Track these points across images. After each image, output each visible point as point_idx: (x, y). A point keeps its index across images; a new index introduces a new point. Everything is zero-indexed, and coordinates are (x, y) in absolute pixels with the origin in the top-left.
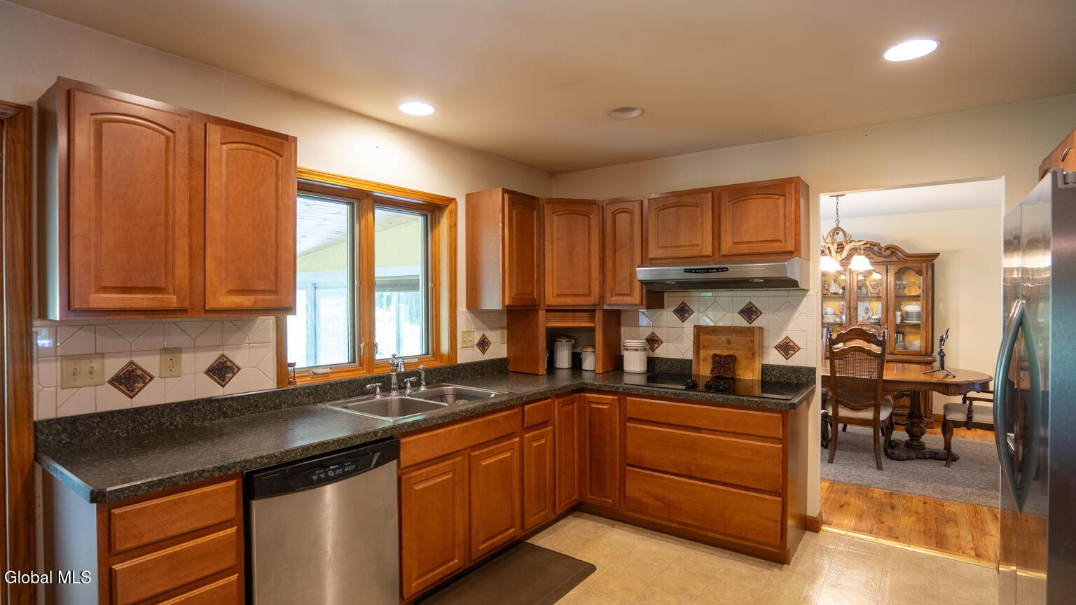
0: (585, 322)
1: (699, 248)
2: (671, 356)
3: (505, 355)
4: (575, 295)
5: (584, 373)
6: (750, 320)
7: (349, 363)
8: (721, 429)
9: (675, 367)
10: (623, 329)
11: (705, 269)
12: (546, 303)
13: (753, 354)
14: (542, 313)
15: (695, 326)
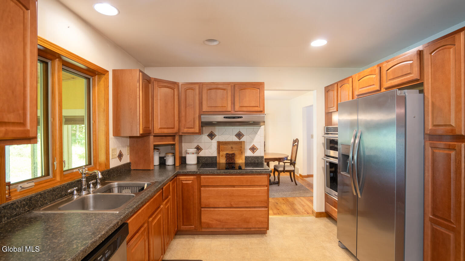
0: (170, 141)
1: (225, 108)
2: (206, 155)
3: (128, 161)
4: (168, 128)
5: (167, 166)
6: (240, 138)
7: (42, 177)
8: (245, 185)
9: (209, 160)
10: (183, 144)
11: (233, 117)
12: (155, 133)
13: (242, 152)
14: (152, 137)
15: (217, 142)
